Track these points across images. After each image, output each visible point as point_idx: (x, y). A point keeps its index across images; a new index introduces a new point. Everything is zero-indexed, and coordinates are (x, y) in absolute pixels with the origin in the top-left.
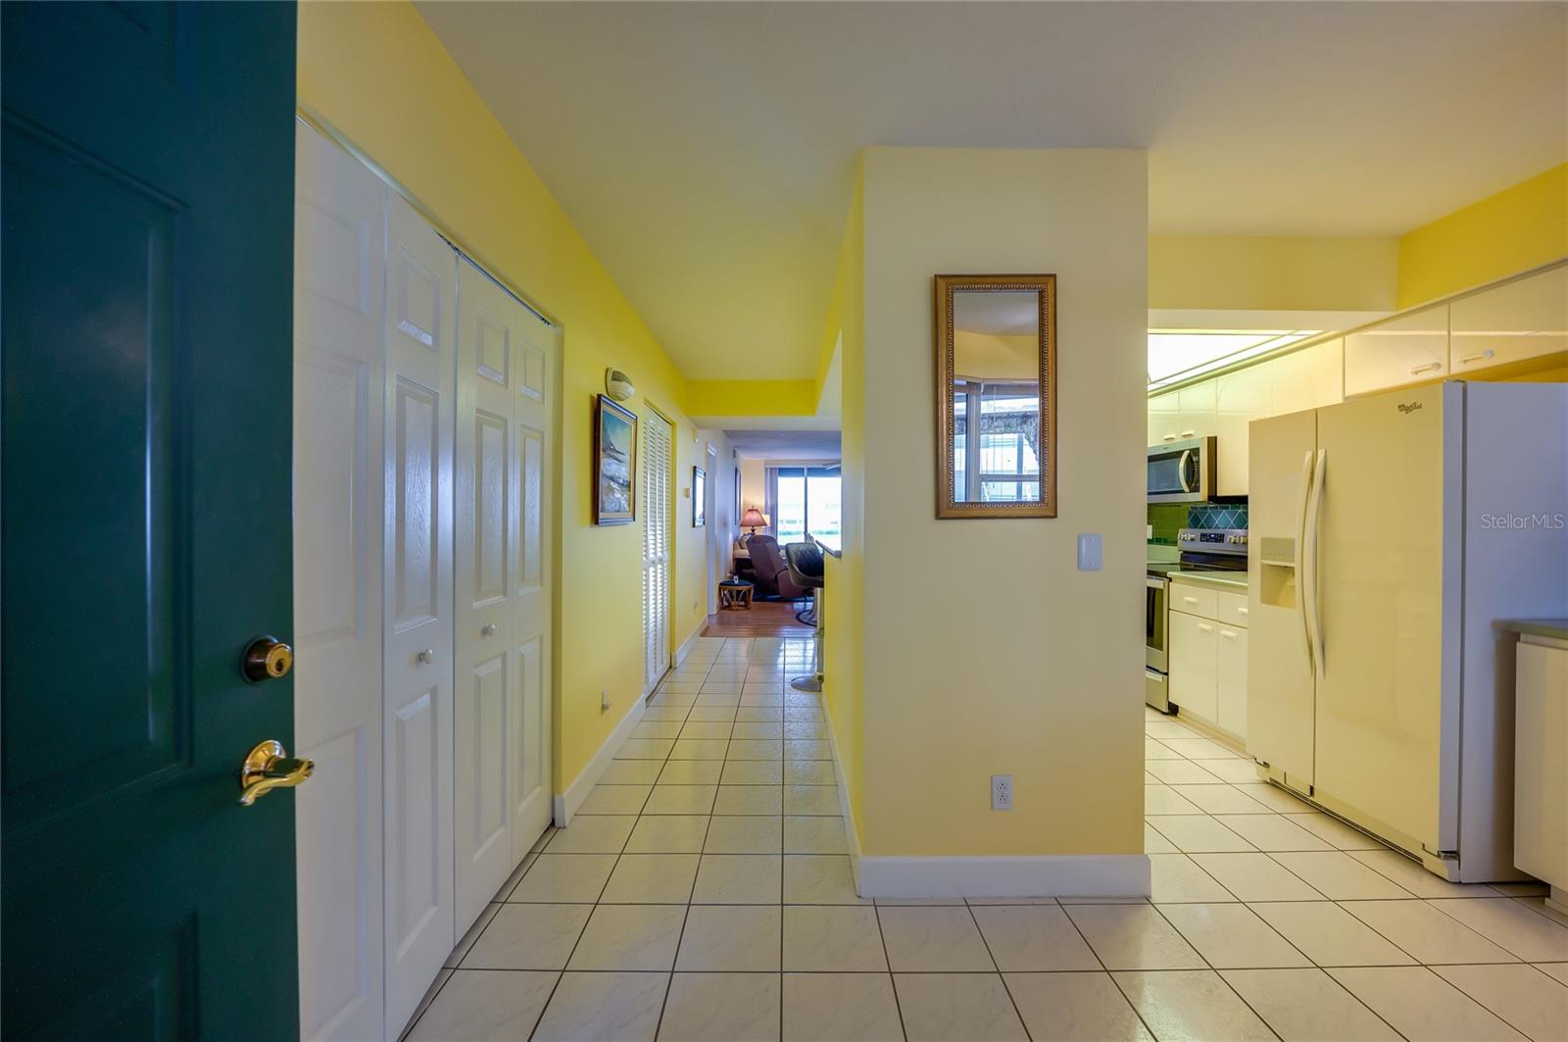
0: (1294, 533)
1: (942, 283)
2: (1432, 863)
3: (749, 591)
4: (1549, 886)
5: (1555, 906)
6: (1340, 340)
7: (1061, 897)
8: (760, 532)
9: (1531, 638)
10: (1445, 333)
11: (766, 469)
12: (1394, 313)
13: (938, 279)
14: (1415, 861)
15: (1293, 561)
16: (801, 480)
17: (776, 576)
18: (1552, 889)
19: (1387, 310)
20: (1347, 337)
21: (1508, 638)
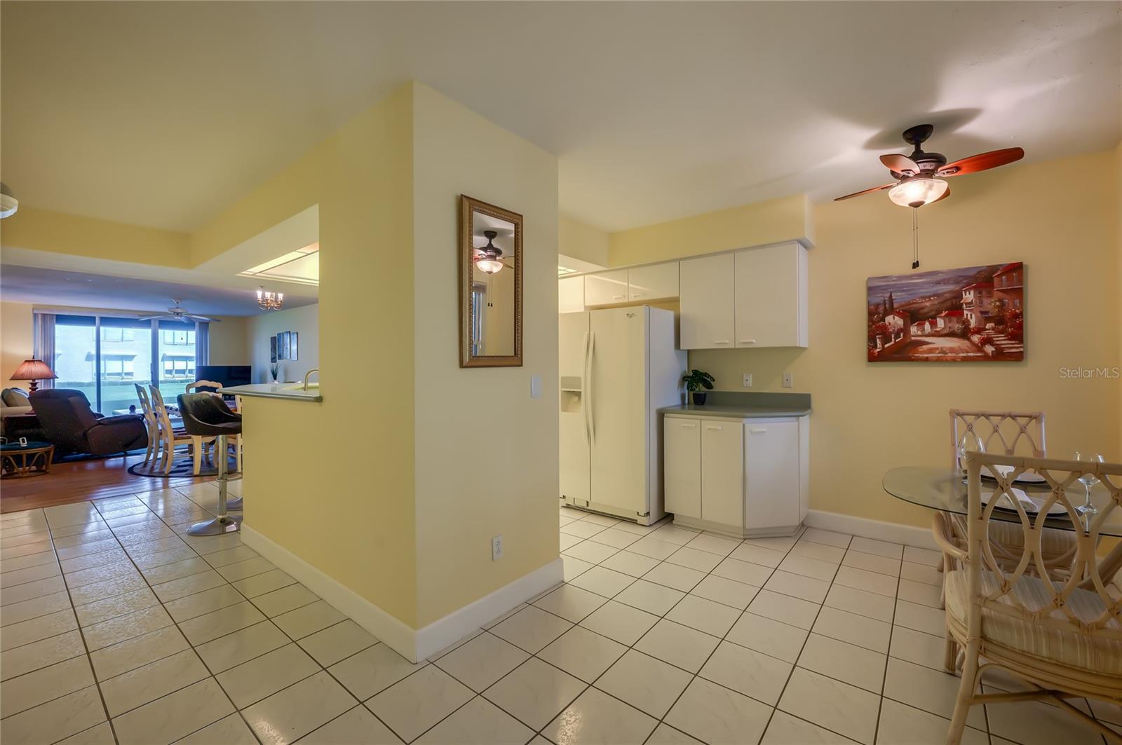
0: (581, 375)
1: (466, 203)
2: (641, 520)
3: (48, 453)
4: (673, 514)
5: (678, 523)
6: (582, 277)
7: (529, 600)
8: (41, 386)
9: (669, 415)
10: (627, 284)
11: (35, 315)
12: (605, 269)
13: (464, 199)
14: (633, 522)
15: (580, 388)
16: (92, 329)
17: (85, 434)
18: (675, 516)
19: (603, 266)
20: (586, 276)
21: (661, 415)
